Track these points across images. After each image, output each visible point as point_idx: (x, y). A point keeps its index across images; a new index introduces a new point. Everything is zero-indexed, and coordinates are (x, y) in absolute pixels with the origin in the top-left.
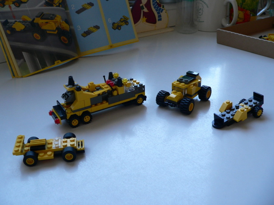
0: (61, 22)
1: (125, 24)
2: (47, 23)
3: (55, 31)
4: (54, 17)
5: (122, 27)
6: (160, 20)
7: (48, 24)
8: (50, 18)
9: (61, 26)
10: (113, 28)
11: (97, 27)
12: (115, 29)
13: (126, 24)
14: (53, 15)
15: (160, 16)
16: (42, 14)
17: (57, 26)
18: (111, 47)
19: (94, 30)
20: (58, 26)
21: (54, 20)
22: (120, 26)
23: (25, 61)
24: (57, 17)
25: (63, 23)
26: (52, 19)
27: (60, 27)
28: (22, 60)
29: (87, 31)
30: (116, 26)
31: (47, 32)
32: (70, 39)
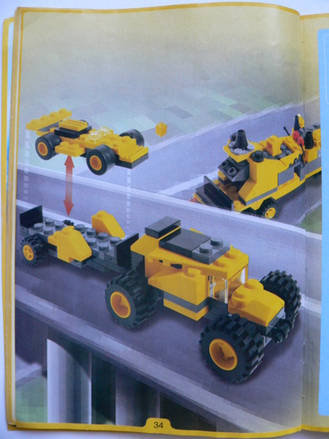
0: (237, 282)
2: (178, 267)
4: (215, 251)
7: (181, 274)
8: (196, 251)
9: (230, 297)
14: (215, 244)
16: (173, 227)
17: (211, 294)
20: (217, 295)
21: (211, 266)
23: (45, 374)
24: (228, 256)
25: (247, 286)
26: (206, 262)
27: (226, 301)
28: (36, 367)
31: (162, 302)
32: (259, 359)
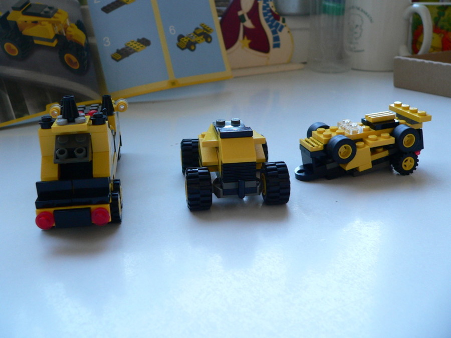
0: (66, 25)
1: (204, 40)
2: (35, 23)
3: (52, 41)
4: (51, 12)
5: (197, 45)
6: (277, 46)
7: (39, 26)
8: (42, 13)
9: (66, 33)
10: (178, 46)
11: (145, 42)
12: (183, 49)
13: (207, 41)
14: (51, 8)
15: (276, 39)
16: (27, 3)
17: (57, 32)
18: (173, 83)
19: (138, 47)
20: (60, 32)
21: (52, 19)
22: (194, 44)
24: (58, 13)
25: (71, 27)
26: (49, 17)
27: (65, 34)
29: (123, 49)
30: (186, 43)
31: (33, 42)
32: (86, 62)
